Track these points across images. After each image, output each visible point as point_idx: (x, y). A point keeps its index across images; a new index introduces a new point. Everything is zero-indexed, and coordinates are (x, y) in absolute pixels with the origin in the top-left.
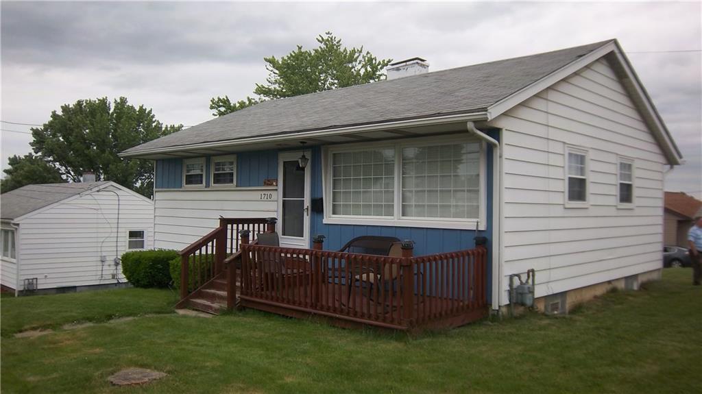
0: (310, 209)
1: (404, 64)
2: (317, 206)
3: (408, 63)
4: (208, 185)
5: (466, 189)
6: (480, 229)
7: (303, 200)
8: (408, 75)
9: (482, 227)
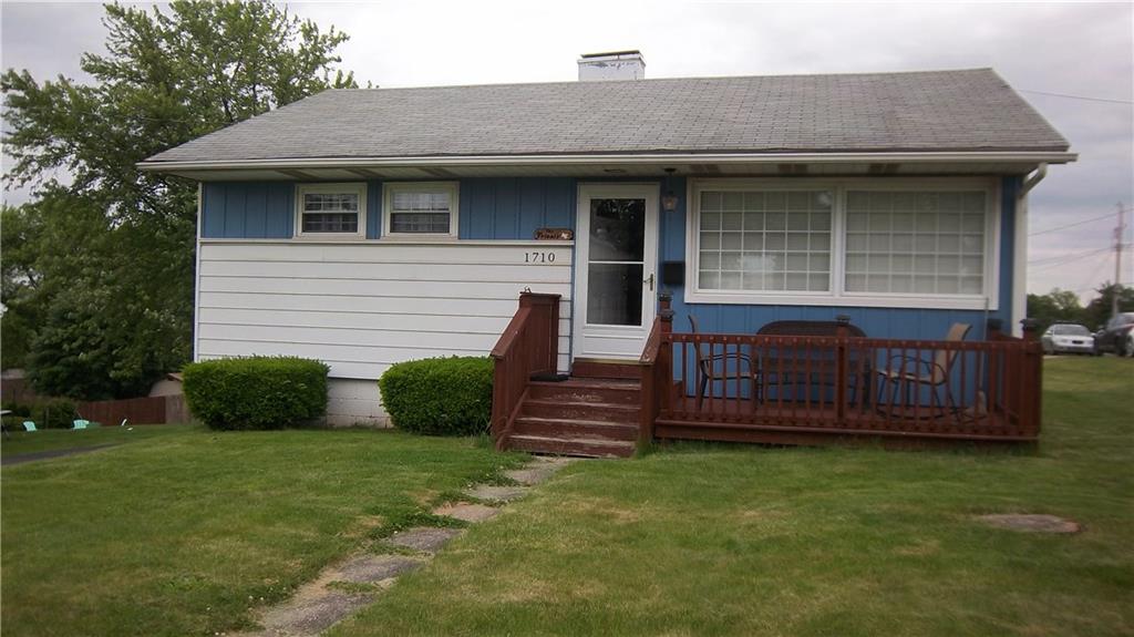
0: (656, 279)
1: (616, 57)
2: (672, 274)
3: (621, 57)
4: (374, 232)
5: (961, 253)
6: (991, 308)
7: (642, 265)
8: (619, 78)
9: (994, 306)
